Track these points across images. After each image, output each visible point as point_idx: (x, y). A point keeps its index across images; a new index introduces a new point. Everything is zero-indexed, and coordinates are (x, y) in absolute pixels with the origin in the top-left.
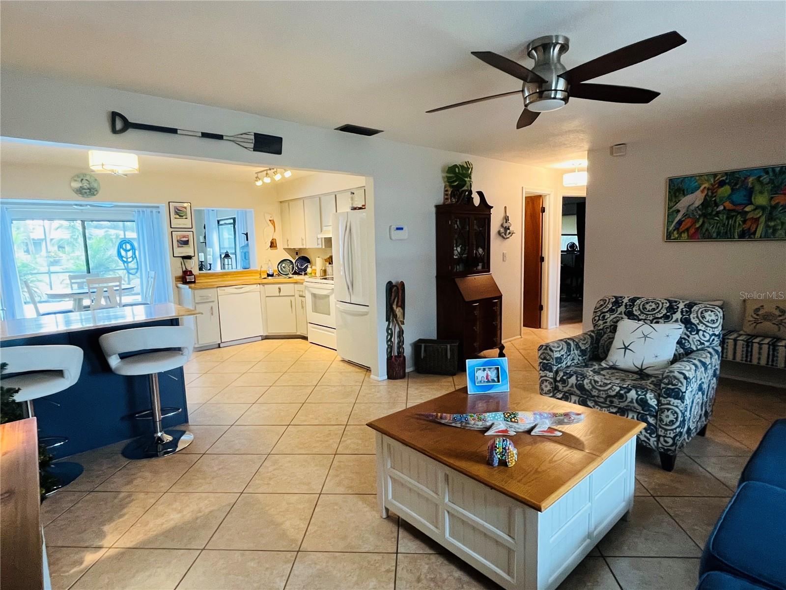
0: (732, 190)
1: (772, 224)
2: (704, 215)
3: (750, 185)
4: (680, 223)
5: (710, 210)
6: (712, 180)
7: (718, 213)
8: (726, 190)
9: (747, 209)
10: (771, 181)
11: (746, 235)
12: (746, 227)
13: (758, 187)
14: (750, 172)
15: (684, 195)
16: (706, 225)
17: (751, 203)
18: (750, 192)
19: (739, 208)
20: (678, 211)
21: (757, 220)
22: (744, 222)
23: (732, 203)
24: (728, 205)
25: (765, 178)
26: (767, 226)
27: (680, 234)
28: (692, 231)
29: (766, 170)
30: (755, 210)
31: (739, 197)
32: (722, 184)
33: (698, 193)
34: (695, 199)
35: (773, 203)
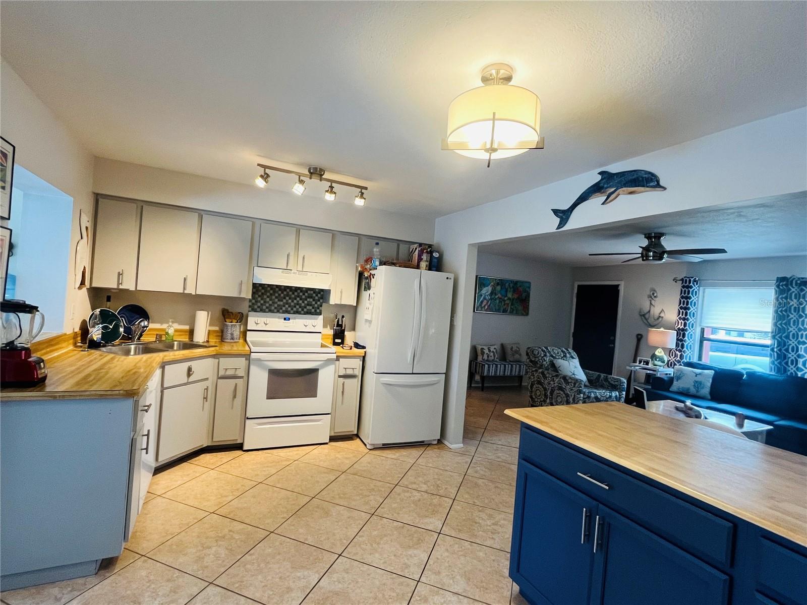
0: (501, 288)
1: (512, 307)
2: (491, 299)
3: (506, 287)
4: (482, 302)
5: (493, 297)
6: (494, 281)
7: (496, 299)
8: (499, 288)
9: (506, 299)
10: (513, 287)
11: (505, 311)
12: (505, 307)
13: (509, 289)
14: (507, 281)
15: (484, 287)
16: (491, 305)
17: (506, 296)
18: (506, 291)
19: (503, 297)
20: (481, 295)
21: (508, 304)
22: (504, 305)
23: (501, 294)
24: (499, 295)
25: (511, 285)
26: (511, 308)
27: (482, 308)
28: (486, 307)
29: (512, 281)
30: (507, 300)
31: (503, 292)
32: (498, 284)
33: (489, 286)
34: (487, 290)
35: (513, 297)
